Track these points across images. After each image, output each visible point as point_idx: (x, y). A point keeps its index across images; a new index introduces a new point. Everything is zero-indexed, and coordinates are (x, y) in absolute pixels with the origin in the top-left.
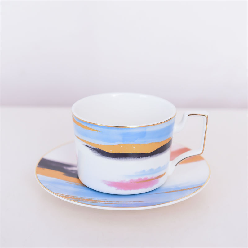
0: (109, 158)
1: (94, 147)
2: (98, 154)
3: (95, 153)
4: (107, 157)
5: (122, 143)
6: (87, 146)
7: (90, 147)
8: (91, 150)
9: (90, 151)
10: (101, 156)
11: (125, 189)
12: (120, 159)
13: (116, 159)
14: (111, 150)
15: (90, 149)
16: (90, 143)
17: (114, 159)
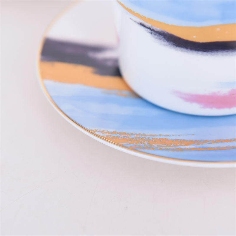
0: (189, 51)
1: (158, 29)
2: (165, 43)
3: (160, 39)
4: (184, 50)
5: (218, 22)
6: (142, 24)
7: (150, 28)
8: (152, 33)
9: (149, 35)
10: (172, 46)
11: (219, 107)
12: (214, 53)
13: (204, 53)
14: (195, 37)
15: (150, 31)
16: (149, 20)
17: (200, 53)
